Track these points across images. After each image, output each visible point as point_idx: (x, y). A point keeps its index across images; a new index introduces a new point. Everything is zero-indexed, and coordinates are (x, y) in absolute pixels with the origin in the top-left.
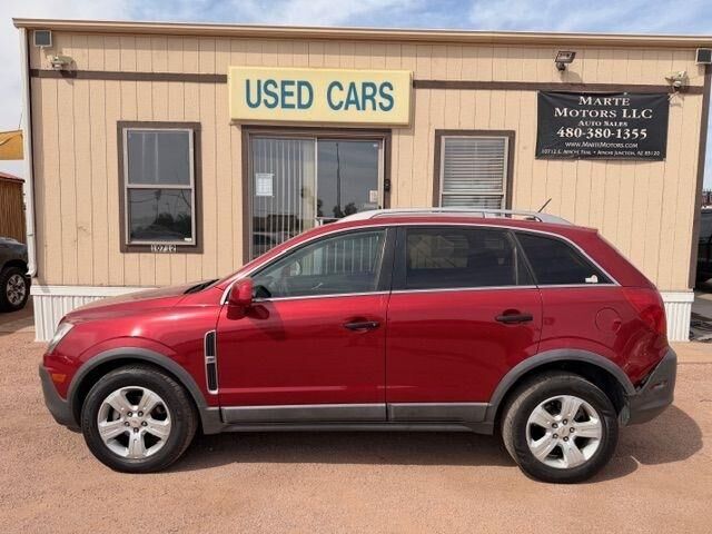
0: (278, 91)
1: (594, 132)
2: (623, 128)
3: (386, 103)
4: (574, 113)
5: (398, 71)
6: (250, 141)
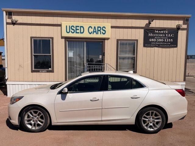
0: (75, 29)
1: (159, 40)
2: (166, 39)
3: (104, 32)
4: (154, 35)
5: (107, 24)
6: (67, 42)
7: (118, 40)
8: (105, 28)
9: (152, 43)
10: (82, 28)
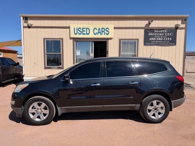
0: (82, 30)
1: (158, 39)
2: (165, 38)
3: (107, 33)
4: (153, 34)
5: (110, 25)
6: (75, 42)
7: (120, 40)
8: (109, 29)
9: (152, 42)
10: (88, 30)
